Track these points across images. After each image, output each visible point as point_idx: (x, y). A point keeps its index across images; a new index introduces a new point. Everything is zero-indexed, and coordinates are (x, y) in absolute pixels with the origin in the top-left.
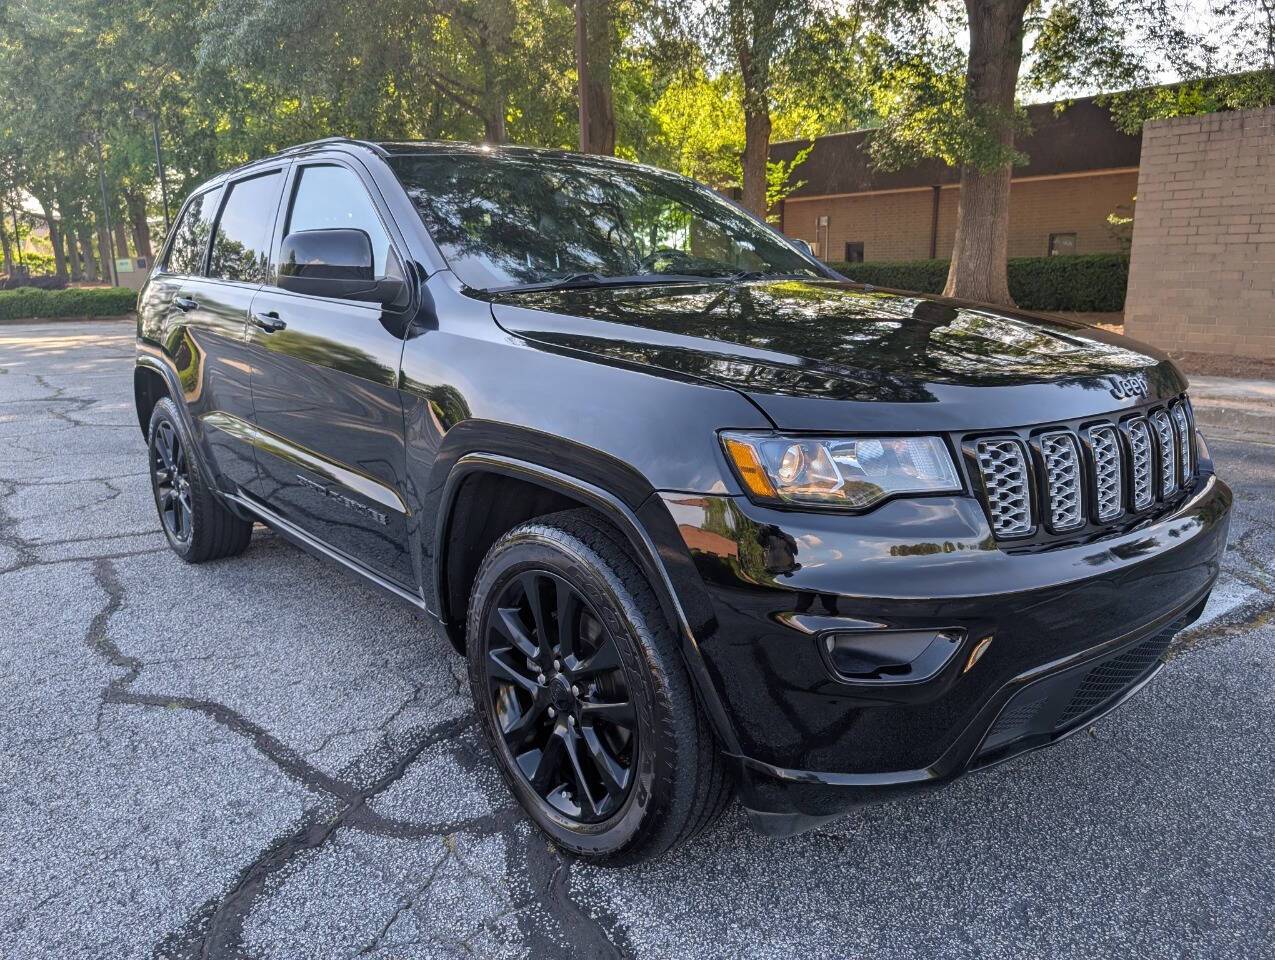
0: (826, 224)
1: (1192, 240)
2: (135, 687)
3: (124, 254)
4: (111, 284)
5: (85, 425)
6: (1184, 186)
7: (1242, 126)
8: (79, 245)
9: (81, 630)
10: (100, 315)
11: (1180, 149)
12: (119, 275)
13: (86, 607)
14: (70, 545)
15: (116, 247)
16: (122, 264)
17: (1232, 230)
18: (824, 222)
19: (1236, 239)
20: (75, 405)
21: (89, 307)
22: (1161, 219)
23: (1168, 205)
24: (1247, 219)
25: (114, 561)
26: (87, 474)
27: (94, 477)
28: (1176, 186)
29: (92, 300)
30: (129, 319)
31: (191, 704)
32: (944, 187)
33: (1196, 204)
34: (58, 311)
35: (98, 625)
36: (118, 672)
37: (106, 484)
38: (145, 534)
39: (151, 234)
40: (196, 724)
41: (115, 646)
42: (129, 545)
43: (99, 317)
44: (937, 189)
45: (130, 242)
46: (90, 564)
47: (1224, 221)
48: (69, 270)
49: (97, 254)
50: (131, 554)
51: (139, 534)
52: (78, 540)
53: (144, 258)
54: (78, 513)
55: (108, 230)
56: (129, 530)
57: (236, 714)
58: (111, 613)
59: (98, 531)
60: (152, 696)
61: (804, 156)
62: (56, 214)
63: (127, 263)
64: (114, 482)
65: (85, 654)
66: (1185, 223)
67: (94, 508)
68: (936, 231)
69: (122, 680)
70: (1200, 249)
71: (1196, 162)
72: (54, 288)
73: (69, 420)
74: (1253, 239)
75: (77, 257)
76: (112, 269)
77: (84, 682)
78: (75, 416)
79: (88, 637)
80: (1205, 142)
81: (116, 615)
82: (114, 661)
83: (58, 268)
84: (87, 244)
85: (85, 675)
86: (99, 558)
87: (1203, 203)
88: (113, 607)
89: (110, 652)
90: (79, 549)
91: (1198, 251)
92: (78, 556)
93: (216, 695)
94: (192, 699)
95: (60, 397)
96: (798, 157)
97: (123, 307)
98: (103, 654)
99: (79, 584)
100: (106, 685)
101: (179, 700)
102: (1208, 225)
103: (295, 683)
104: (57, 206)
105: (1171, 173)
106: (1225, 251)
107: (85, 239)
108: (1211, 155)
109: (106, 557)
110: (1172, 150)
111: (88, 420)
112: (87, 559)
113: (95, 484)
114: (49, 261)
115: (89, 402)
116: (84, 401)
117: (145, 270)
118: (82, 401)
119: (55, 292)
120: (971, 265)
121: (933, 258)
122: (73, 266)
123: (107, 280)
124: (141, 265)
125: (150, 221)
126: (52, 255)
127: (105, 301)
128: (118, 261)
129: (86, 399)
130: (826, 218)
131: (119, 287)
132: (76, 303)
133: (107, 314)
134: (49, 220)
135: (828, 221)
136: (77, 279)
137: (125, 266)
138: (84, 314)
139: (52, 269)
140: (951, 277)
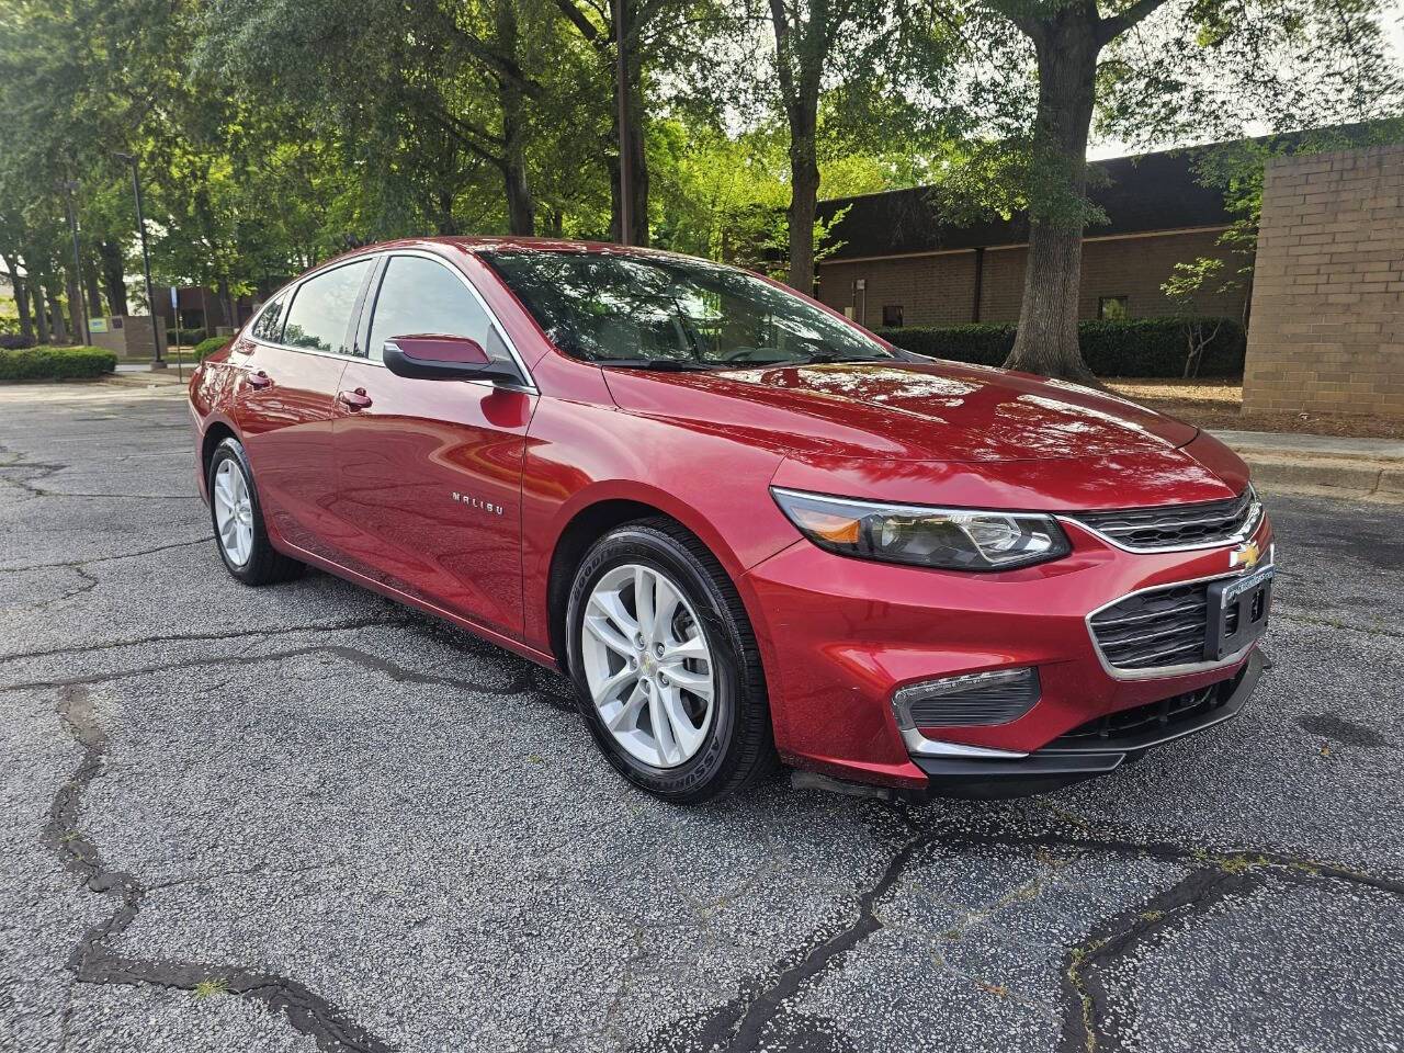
0: (863, 287)
1: (1322, 289)
2: (132, 944)
3: (98, 313)
4: (82, 344)
5: (51, 494)
6: (1312, 230)
7: (1380, 164)
8: (46, 304)
9: (36, 813)
10: (70, 377)
11: (1308, 189)
12: (92, 337)
13: (44, 772)
14: (23, 662)
15: (88, 308)
16: (95, 324)
17: (1369, 277)
18: (861, 285)
19: (1371, 288)
20: (39, 471)
21: (57, 369)
22: (1287, 267)
23: (1293, 251)
24: (1386, 266)
25: (90, 687)
26: (50, 557)
27: (60, 561)
28: (1304, 230)
29: (61, 360)
30: (103, 381)
31: (239, 982)
32: (988, 249)
33: (1326, 249)
34: (22, 372)
35: (65, 806)
36: (98, 908)
37: (78, 570)
38: (135, 643)
39: (128, 294)
40: (253, 1035)
41: (93, 850)
42: (111, 661)
43: (68, 379)
44: (981, 252)
45: (105, 303)
46: (52, 694)
47: (1360, 268)
48: (35, 332)
49: (67, 316)
50: (117, 676)
51: (126, 644)
52: (36, 654)
53: (120, 317)
54: (37, 611)
55: (79, 288)
56: (111, 637)
57: (325, 1003)
58: (86, 783)
59: (66, 639)
60: (165, 963)
61: (843, 216)
62: (21, 272)
63: (101, 323)
64: (87, 568)
65: (42, 868)
66: (1314, 270)
67: (61, 604)
68: (979, 294)
69: (108, 925)
70: (1332, 299)
71: (1326, 203)
72: (17, 348)
73: (30, 490)
74: (1393, 287)
75: (45, 319)
76: (84, 330)
77: (39, 931)
78: (36, 484)
79: (49, 830)
80: (1337, 181)
81: (95, 786)
82: (92, 882)
83: (22, 330)
84: (54, 302)
85: (39, 915)
86: (67, 684)
87: (1334, 249)
88: (90, 770)
89: (84, 862)
90: (35, 671)
91: (1330, 301)
92: (34, 680)
93: (281, 957)
94: (240, 970)
95: (21, 462)
96: (836, 217)
98: (71, 868)
99: (34, 729)
100: (77, 939)
101: (215, 973)
102: (1340, 273)
103: (420, 923)
104: (22, 262)
105: (1298, 216)
106: (1361, 300)
107: (53, 297)
108: (1344, 196)
109: (77, 682)
110: (1299, 191)
111: (55, 489)
112: (49, 685)
113: (62, 571)
114: (13, 321)
115: (57, 468)
116: (50, 467)
117: (122, 330)
118: (47, 466)
119: (19, 352)
120: (1042, 325)
121: (977, 322)
122: (40, 328)
123: (78, 341)
124: (117, 324)
125: (127, 280)
126: (16, 315)
127: (76, 362)
128: (91, 321)
129: (52, 464)
130: (863, 281)
131: (92, 348)
132: (42, 363)
133: (78, 376)
134: (13, 277)
135: (866, 285)
136: (43, 341)
137: (99, 325)
138: (52, 375)
139: (16, 330)
140: (1020, 337)
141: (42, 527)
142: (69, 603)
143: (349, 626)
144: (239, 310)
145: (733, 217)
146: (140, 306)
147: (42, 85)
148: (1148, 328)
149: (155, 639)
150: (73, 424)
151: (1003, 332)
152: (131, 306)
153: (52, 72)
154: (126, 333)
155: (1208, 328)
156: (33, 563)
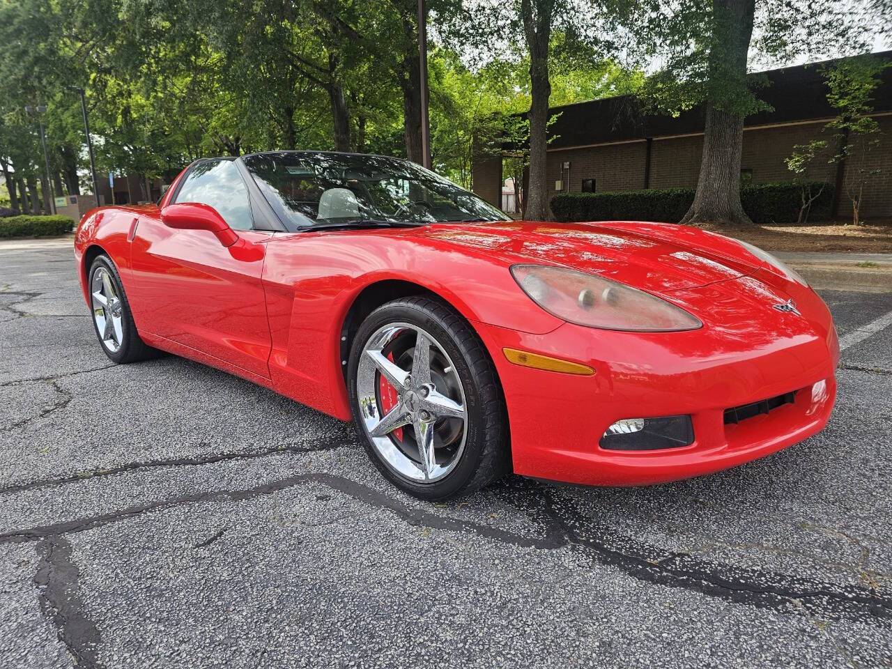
0: (568, 167)
3: (61, 194)
4: (51, 214)
5: (30, 316)
8: (27, 189)
10: (43, 235)
12: (57, 210)
15: (54, 191)
16: (59, 201)
18: (567, 165)
20: (22, 297)
21: (35, 229)
26: (30, 371)
29: (37, 224)
30: (65, 237)
32: (654, 139)
37: (54, 385)
39: (80, 182)
42: (93, 498)
43: (42, 237)
44: (650, 141)
45: (65, 188)
48: (20, 208)
49: (40, 197)
51: (106, 474)
53: (75, 196)
55: (49, 179)
56: (90, 464)
59: (44, 467)
61: (556, 119)
62: (10, 169)
63: (62, 201)
64: (64, 383)
68: (648, 170)
72: (8, 217)
73: (15, 312)
75: (27, 199)
76: (52, 206)
78: (19, 307)
83: (13, 206)
84: (33, 188)
86: (47, 534)
95: (9, 291)
96: (551, 120)
97: (61, 230)
104: (11, 162)
107: (32, 185)
109: (57, 530)
111: (32, 311)
113: (40, 386)
114: (7, 201)
115: (35, 295)
116: (30, 294)
117: (77, 205)
118: (27, 294)
119: (10, 219)
120: (716, 185)
121: (647, 188)
122: (24, 205)
123: (49, 213)
124: (73, 201)
125: (79, 173)
126: (8, 198)
127: (47, 225)
128: (56, 199)
129: (31, 292)
130: (568, 163)
131: (58, 215)
132: (25, 226)
133: (49, 234)
134: (6, 173)
135: (570, 165)
136: (26, 213)
137: (62, 202)
138: (31, 234)
139: (8, 206)
140: (699, 194)
141: (22, 344)
142: (47, 421)
143: (324, 446)
144: (152, 191)
145: (481, 121)
146: (87, 190)
147: (18, 32)
148: (772, 189)
149: (135, 466)
150: (47, 264)
151: (669, 194)
152: (82, 190)
153: (24, 22)
154: (80, 207)
155: (814, 189)
156: (14, 378)
